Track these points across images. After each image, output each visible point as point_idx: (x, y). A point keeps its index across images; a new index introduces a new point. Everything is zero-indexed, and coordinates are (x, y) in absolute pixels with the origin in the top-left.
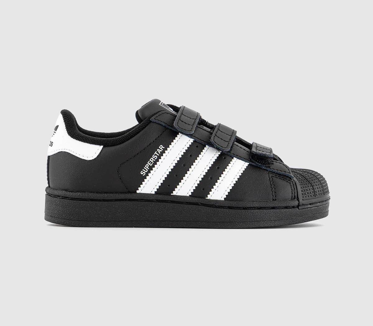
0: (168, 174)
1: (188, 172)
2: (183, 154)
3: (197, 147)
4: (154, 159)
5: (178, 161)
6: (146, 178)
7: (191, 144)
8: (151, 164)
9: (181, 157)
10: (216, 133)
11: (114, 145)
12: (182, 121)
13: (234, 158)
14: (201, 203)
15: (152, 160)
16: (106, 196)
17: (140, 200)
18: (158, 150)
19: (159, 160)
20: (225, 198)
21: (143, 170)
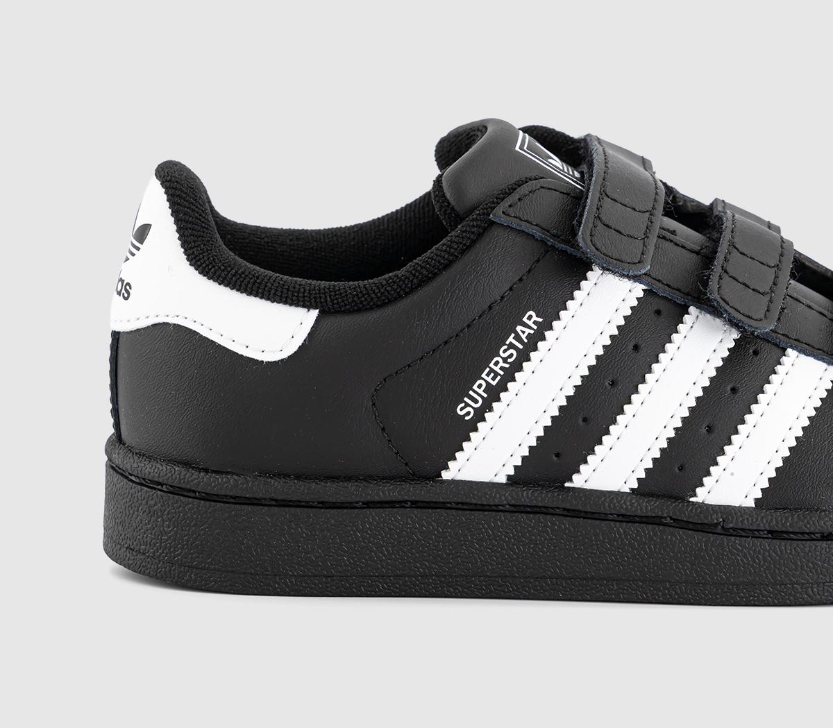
0: (556, 413)
1: (626, 407)
2: (608, 342)
3: (658, 312)
4: (505, 360)
5: (590, 368)
6: (476, 430)
7: (635, 303)
8: (493, 379)
9: (601, 352)
10: (726, 260)
11: (359, 311)
12: (607, 226)
13: (789, 350)
14: (671, 518)
15: (498, 364)
16: (331, 491)
17: (454, 505)
18: (519, 328)
19: (525, 364)
20: (757, 500)
21: (466, 399)
